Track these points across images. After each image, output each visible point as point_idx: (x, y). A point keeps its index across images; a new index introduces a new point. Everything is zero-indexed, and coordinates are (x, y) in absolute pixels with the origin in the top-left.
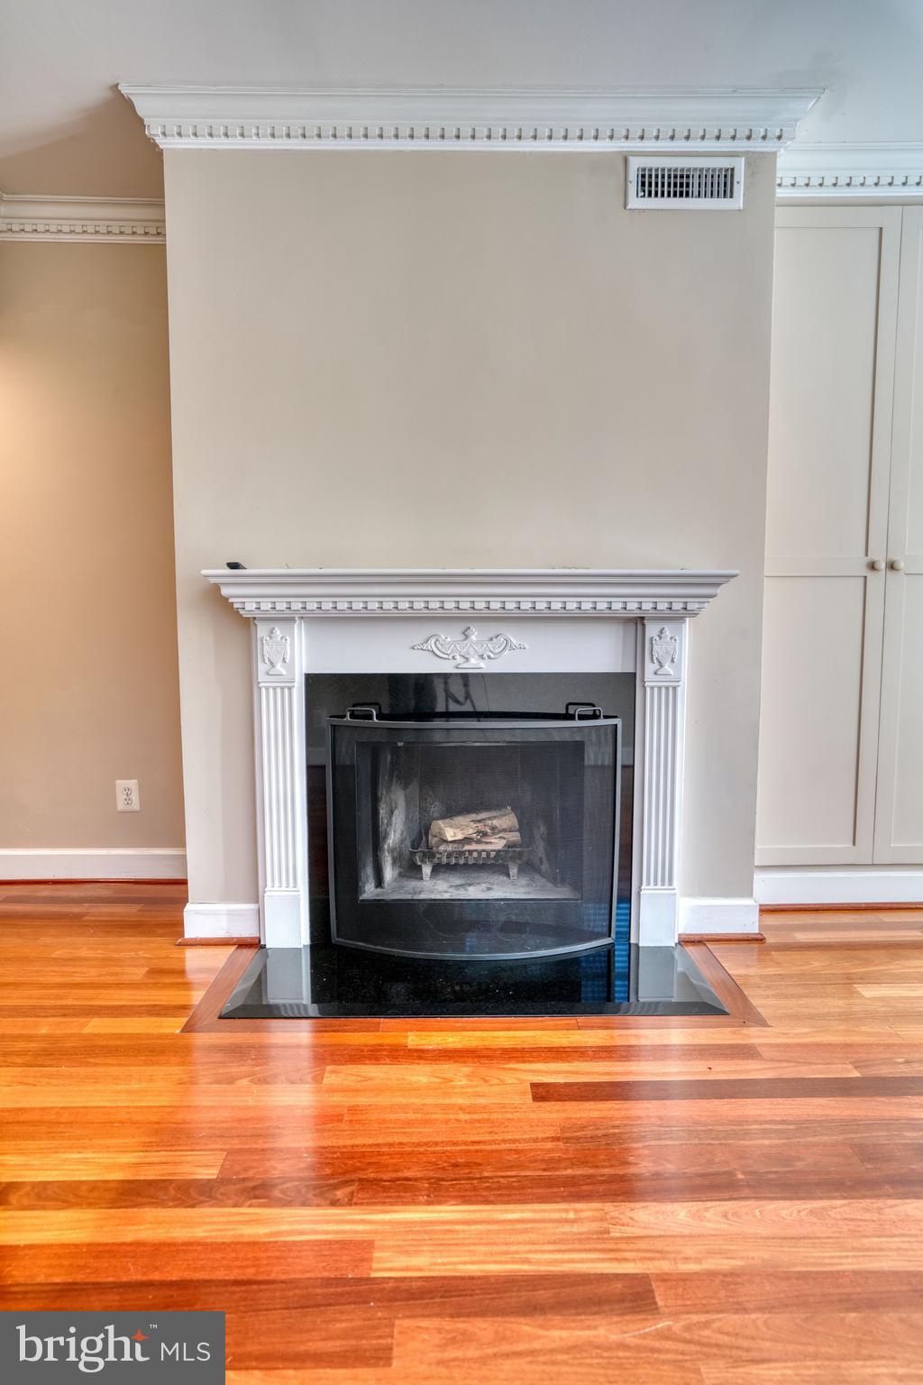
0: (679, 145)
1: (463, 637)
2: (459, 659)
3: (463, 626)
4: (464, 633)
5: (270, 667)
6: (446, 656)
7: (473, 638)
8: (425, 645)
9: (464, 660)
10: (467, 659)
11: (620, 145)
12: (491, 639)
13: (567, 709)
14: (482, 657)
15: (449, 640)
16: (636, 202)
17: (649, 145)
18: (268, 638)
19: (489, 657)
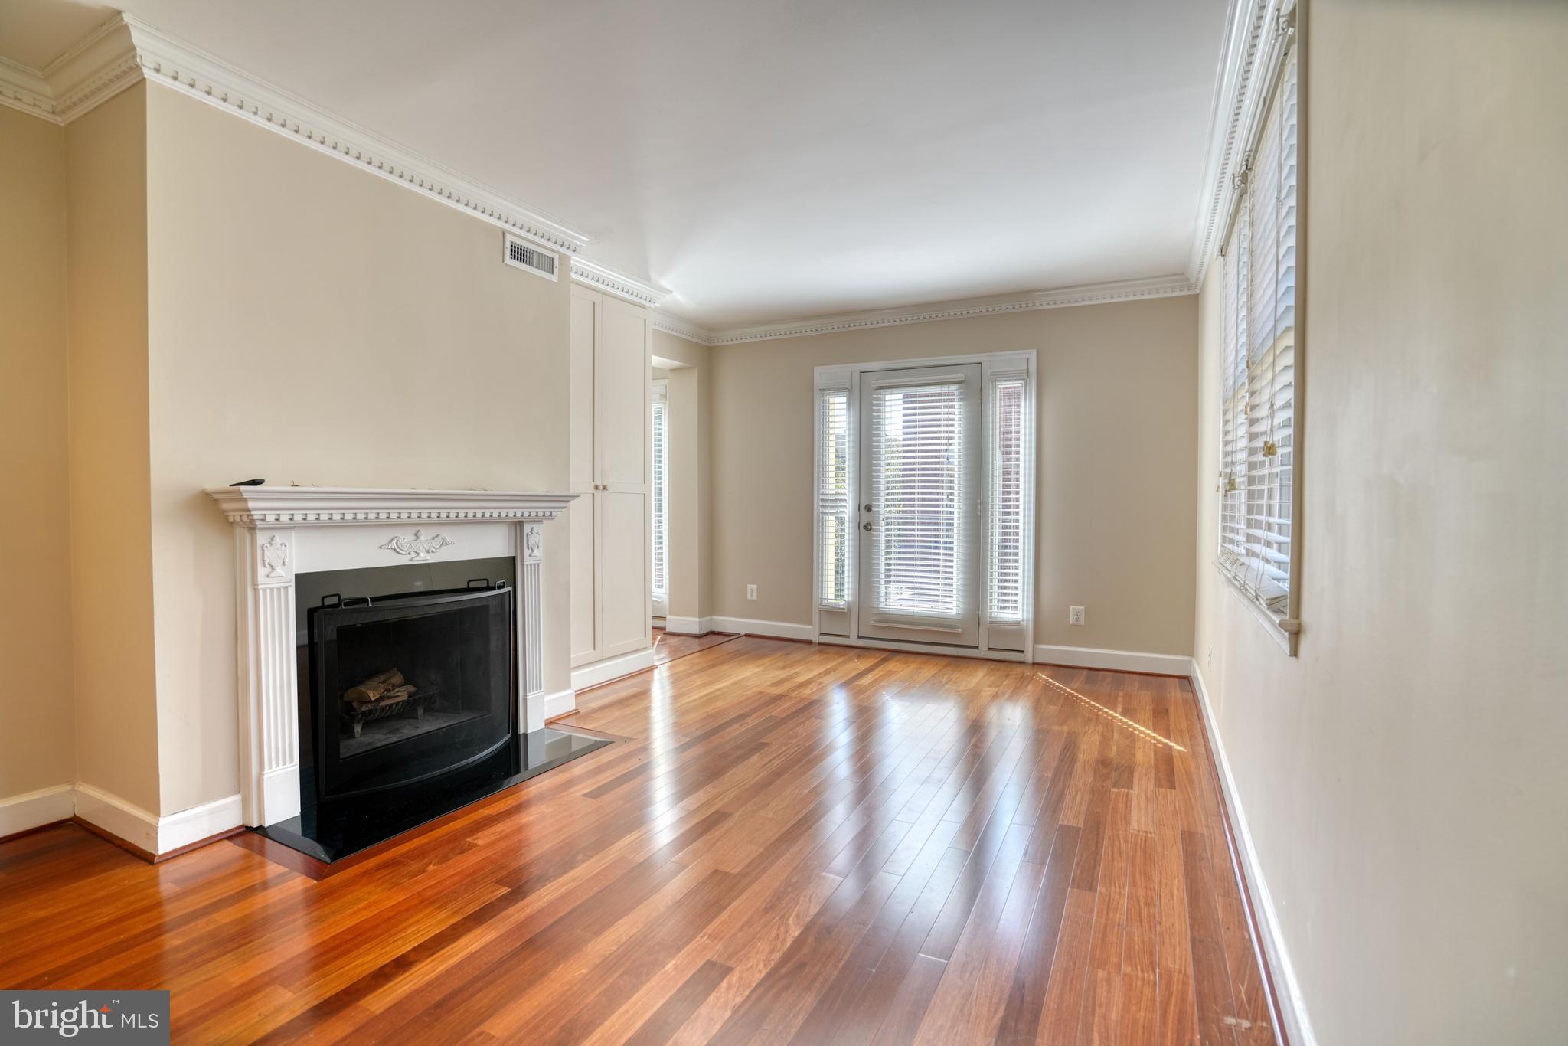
0: (530, 236)
1: (415, 538)
2: (413, 555)
3: (414, 529)
4: (415, 535)
5: (270, 570)
6: (404, 553)
7: (422, 538)
8: (390, 545)
9: (416, 555)
10: (418, 554)
11: (501, 224)
12: (433, 538)
13: (468, 584)
14: (428, 552)
15: (406, 540)
16: (509, 261)
17: (516, 230)
18: (268, 545)
19: (432, 551)
